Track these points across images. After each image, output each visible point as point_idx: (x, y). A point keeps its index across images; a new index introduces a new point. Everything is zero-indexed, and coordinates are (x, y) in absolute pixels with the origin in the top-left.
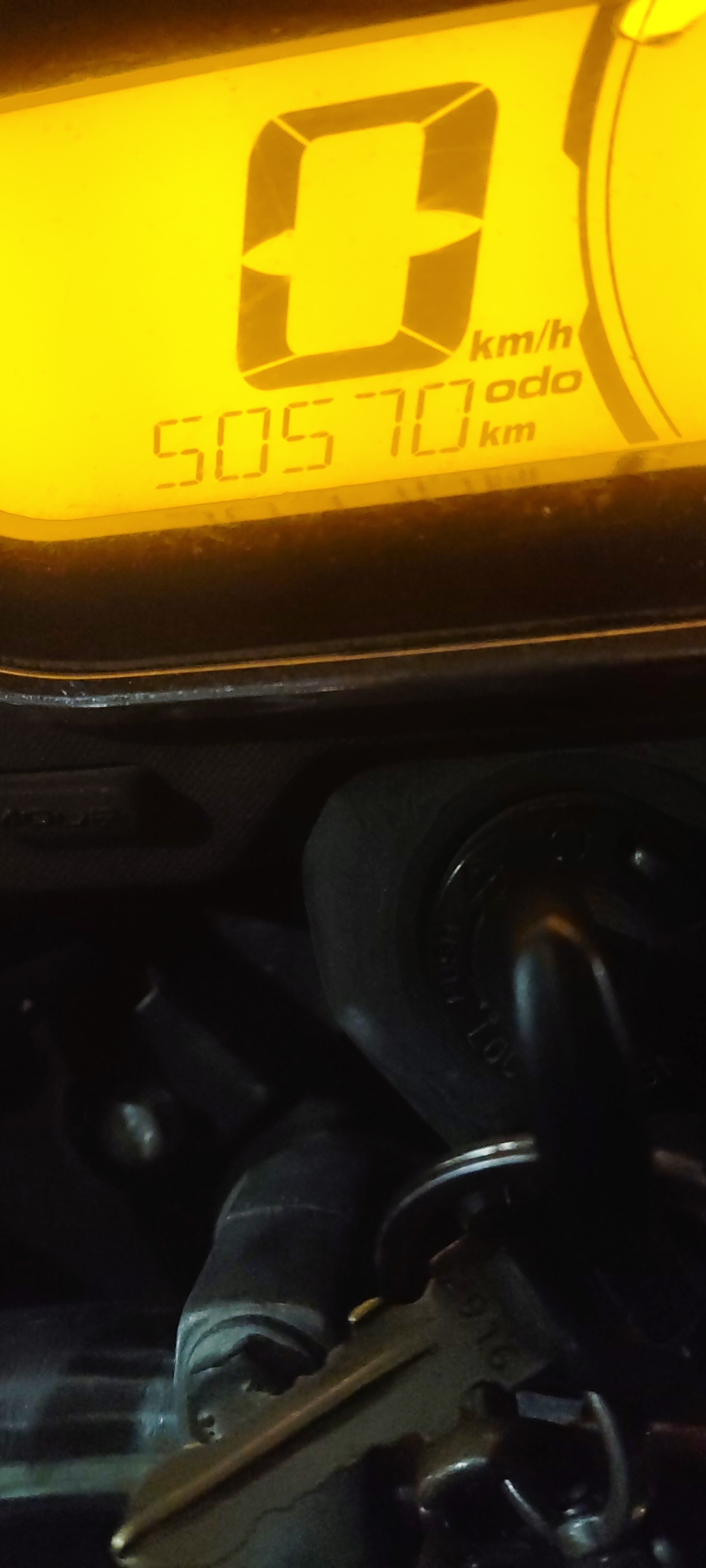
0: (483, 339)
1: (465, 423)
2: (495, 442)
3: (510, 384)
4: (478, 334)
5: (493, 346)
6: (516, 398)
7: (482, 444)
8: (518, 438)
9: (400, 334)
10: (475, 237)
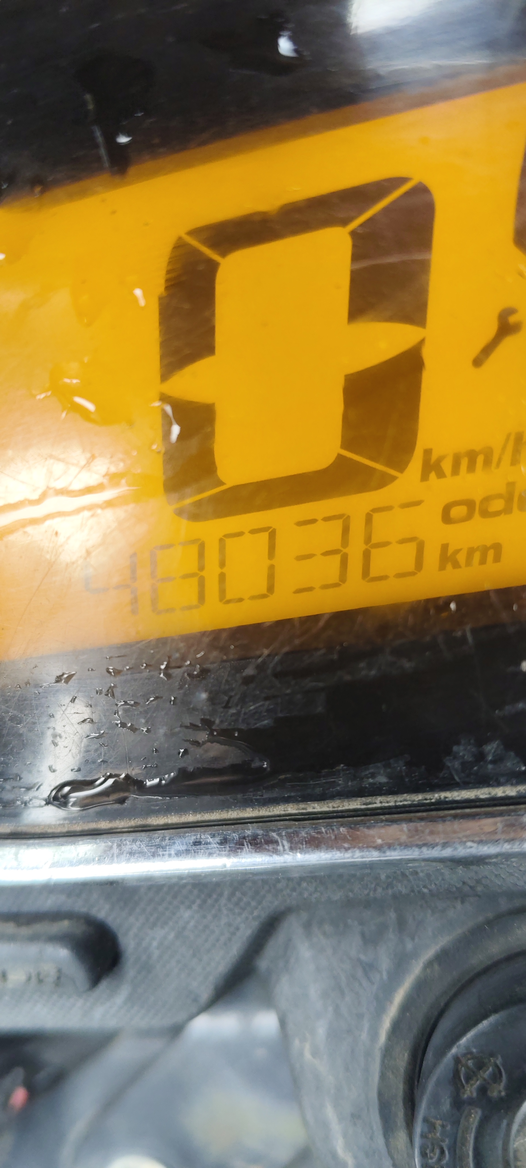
0: (434, 457)
1: (421, 545)
2: (456, 565)
3: (469, 503)
4: (428, 453)
5: (447, 465)
7: (442, 567)
8: (483, 561)
9: (340, 457)
10: (419, 347)
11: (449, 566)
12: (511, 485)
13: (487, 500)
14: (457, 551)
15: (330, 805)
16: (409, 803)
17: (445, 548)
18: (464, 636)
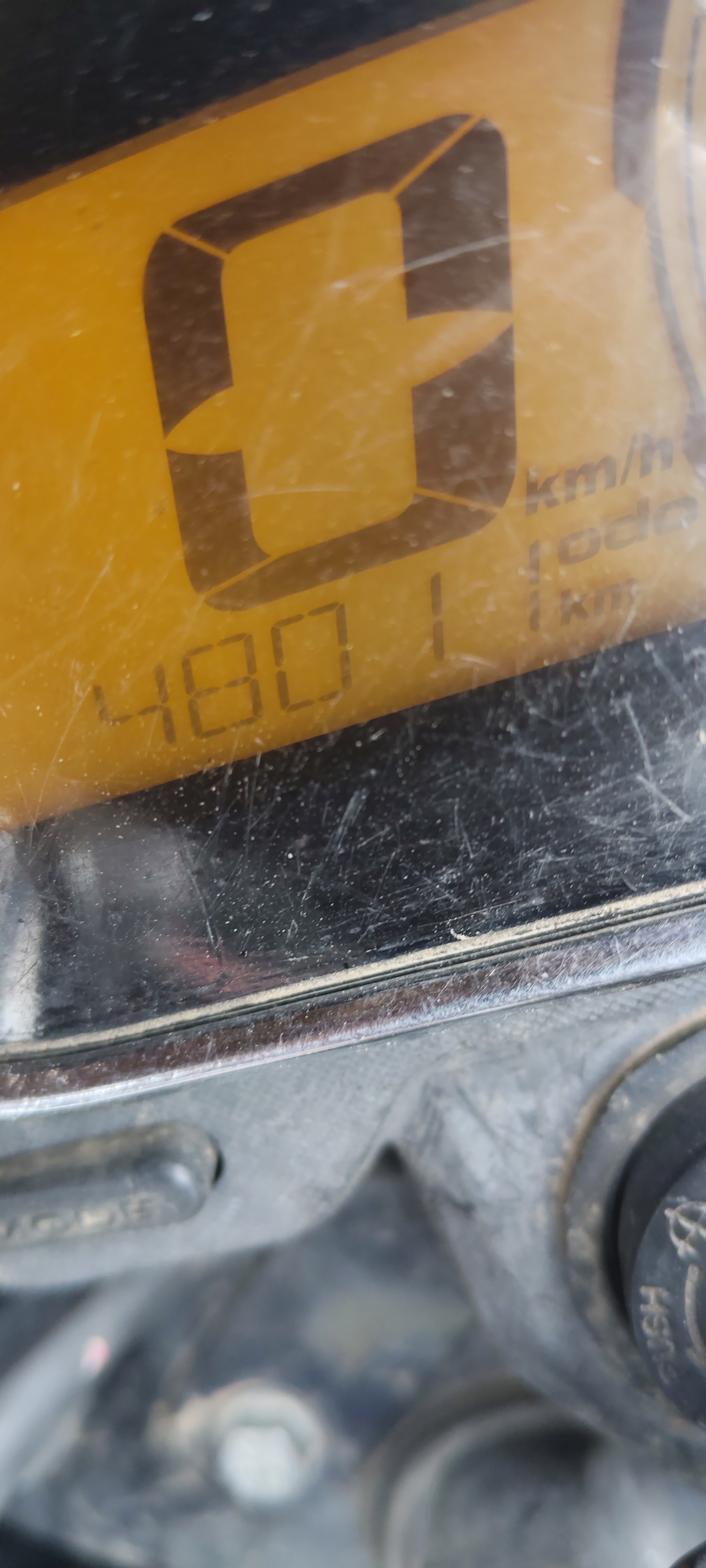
9: (417, 498)
10: (506, 337)
18: (624, 713)
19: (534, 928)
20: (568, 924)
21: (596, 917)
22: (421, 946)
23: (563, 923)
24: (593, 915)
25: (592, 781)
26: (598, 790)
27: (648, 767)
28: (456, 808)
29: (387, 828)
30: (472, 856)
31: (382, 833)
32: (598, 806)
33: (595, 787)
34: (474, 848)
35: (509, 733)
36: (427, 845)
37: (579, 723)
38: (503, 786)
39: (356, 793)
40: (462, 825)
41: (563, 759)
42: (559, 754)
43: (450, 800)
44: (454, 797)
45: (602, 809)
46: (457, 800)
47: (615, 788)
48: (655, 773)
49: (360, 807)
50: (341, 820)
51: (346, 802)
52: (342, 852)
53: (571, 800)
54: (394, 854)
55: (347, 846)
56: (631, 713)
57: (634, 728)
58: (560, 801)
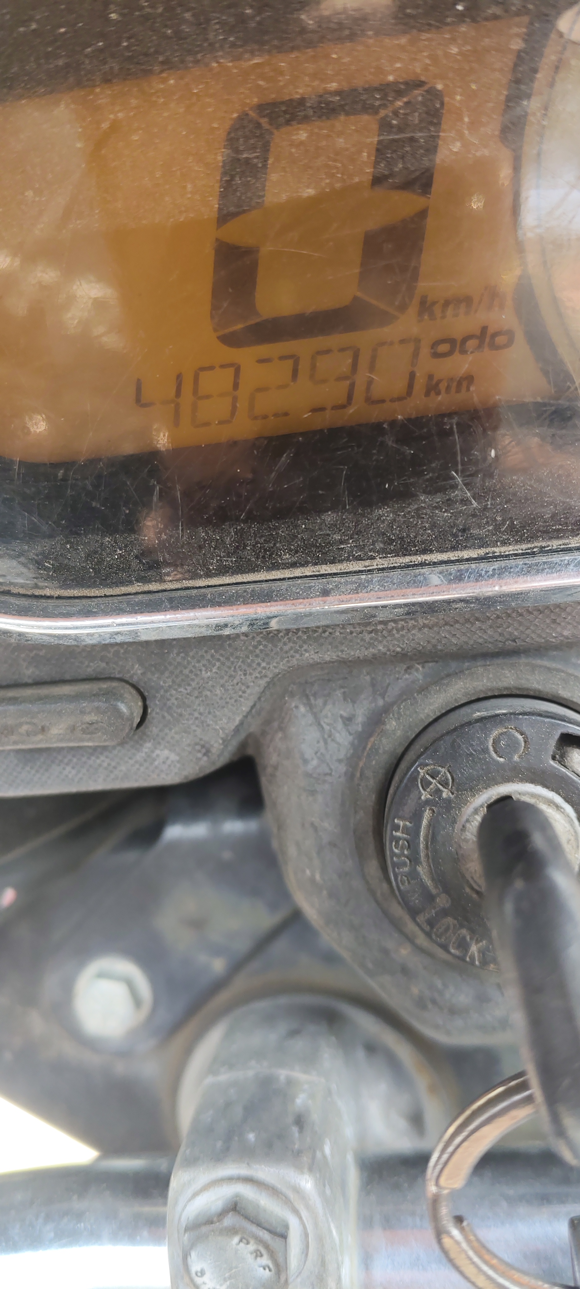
0: (428, 301)
1: (412, 376)
2: (438, 392)
3: (452, 341)
4: (424, 297)
5: (437, 310)
6: (457, 353)
7: (427, 394)
8: (458, 391)
9: (355, 298)
10: (423, 214)
11: (433, 393)
12: (484, 329)
13: (465, 340)
14: (439, 381)
15: (339, 567)
16: (399, 564)
17: (431, 377)
18: (451, 428)
19: (375, 565)
20: (396, 565)
21: (413, 563)
22: (305, 564)
23: (392, 564)
24: (411, 562)
25: (426, 470)
26: (428, 477)
27: (460, 467)
28: (344, 472)
29: (301, 479)
30: (347, 507)
31: (297, 481)
32: (427, 487)
33: (426, 474)
34: (350, 502)
35: (385, 428)
36: (323, 494)
37: (425, 430)
38: (374, 463)
39: (288, 451)
40: (345, 484)
41: (412, 452)
42: (410, 449)
43: (342, 467)
44: (344, 465)
45: (429, 489)
46: (346, 467)
47: (438, 478)
48: (463, 471)
49: (289, 461)
50: (275, 468)
51: (281, 456)
52: (271, 490)
53: (412, 480)
54: (302, 497)
55: (276, 486)
56: (455, 430)
57: (456, 439)
58: (405, 480)
